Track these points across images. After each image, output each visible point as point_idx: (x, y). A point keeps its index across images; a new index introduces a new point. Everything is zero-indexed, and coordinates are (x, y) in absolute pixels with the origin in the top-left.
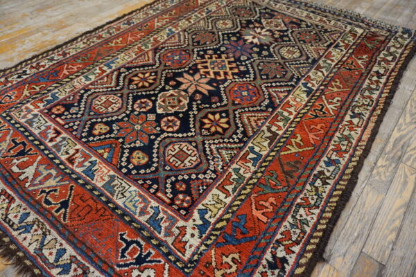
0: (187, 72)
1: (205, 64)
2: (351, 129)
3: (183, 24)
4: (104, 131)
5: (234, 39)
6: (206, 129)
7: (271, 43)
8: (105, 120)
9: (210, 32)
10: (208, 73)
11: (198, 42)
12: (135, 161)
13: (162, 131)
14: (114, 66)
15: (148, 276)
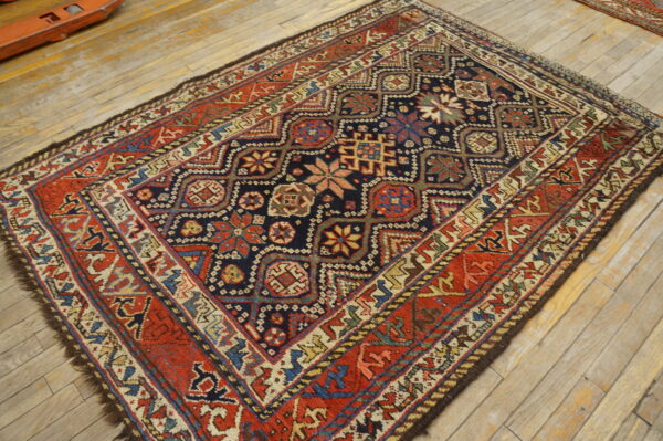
0: (322, 157)
1: (351, 148)
2: (528, 275)
3: (335, 75)
4: (195, 232)
5: (404, 109)
6: (327, 247)
7: (458, 123)
8: (199, 216)
9: (371, 95)
10: (351, 162)
11: (349, 110)
12: (227, 278)
13: (269, 242)
14: (224, 136)
15: (219, 416)
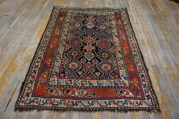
0: (83, 45)
1: (86, 41)
2: (132, 41)
3: (65, 30)
4: (82, 73)
5: (85, 29)
6: (104, 58)
7: (96, 26)
8: (78, 70)
10: (89, 43)
12: (98, 75)
13: (96, 65)
14: (61, 54)
15: (126, 93)
